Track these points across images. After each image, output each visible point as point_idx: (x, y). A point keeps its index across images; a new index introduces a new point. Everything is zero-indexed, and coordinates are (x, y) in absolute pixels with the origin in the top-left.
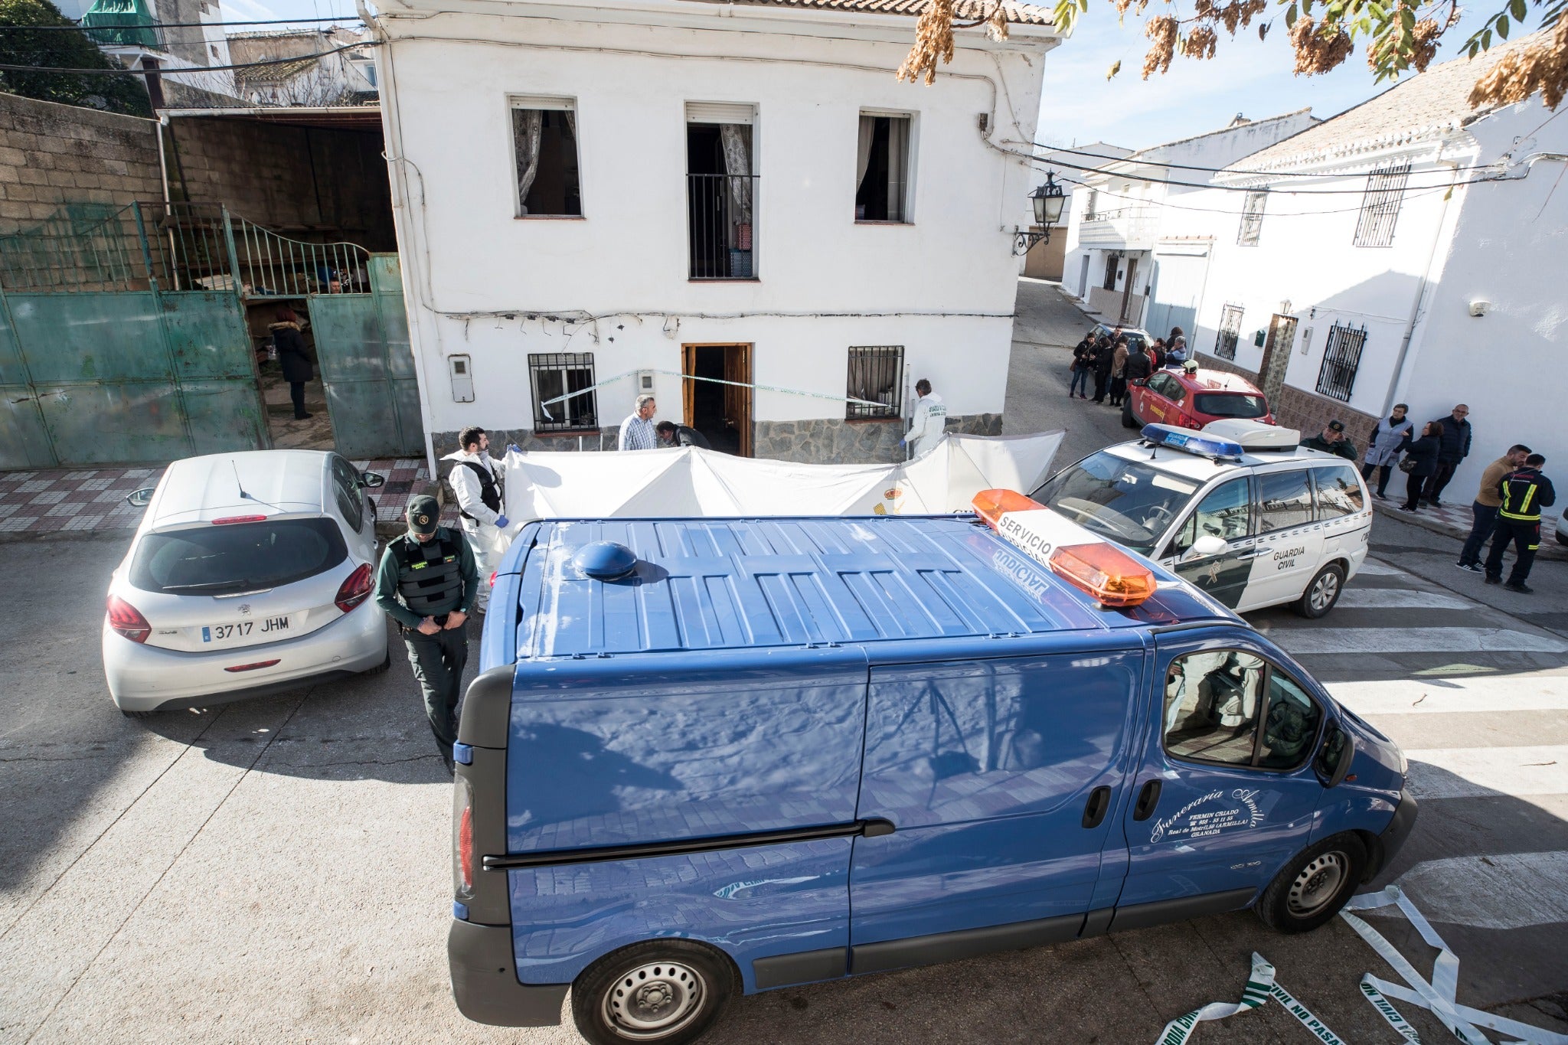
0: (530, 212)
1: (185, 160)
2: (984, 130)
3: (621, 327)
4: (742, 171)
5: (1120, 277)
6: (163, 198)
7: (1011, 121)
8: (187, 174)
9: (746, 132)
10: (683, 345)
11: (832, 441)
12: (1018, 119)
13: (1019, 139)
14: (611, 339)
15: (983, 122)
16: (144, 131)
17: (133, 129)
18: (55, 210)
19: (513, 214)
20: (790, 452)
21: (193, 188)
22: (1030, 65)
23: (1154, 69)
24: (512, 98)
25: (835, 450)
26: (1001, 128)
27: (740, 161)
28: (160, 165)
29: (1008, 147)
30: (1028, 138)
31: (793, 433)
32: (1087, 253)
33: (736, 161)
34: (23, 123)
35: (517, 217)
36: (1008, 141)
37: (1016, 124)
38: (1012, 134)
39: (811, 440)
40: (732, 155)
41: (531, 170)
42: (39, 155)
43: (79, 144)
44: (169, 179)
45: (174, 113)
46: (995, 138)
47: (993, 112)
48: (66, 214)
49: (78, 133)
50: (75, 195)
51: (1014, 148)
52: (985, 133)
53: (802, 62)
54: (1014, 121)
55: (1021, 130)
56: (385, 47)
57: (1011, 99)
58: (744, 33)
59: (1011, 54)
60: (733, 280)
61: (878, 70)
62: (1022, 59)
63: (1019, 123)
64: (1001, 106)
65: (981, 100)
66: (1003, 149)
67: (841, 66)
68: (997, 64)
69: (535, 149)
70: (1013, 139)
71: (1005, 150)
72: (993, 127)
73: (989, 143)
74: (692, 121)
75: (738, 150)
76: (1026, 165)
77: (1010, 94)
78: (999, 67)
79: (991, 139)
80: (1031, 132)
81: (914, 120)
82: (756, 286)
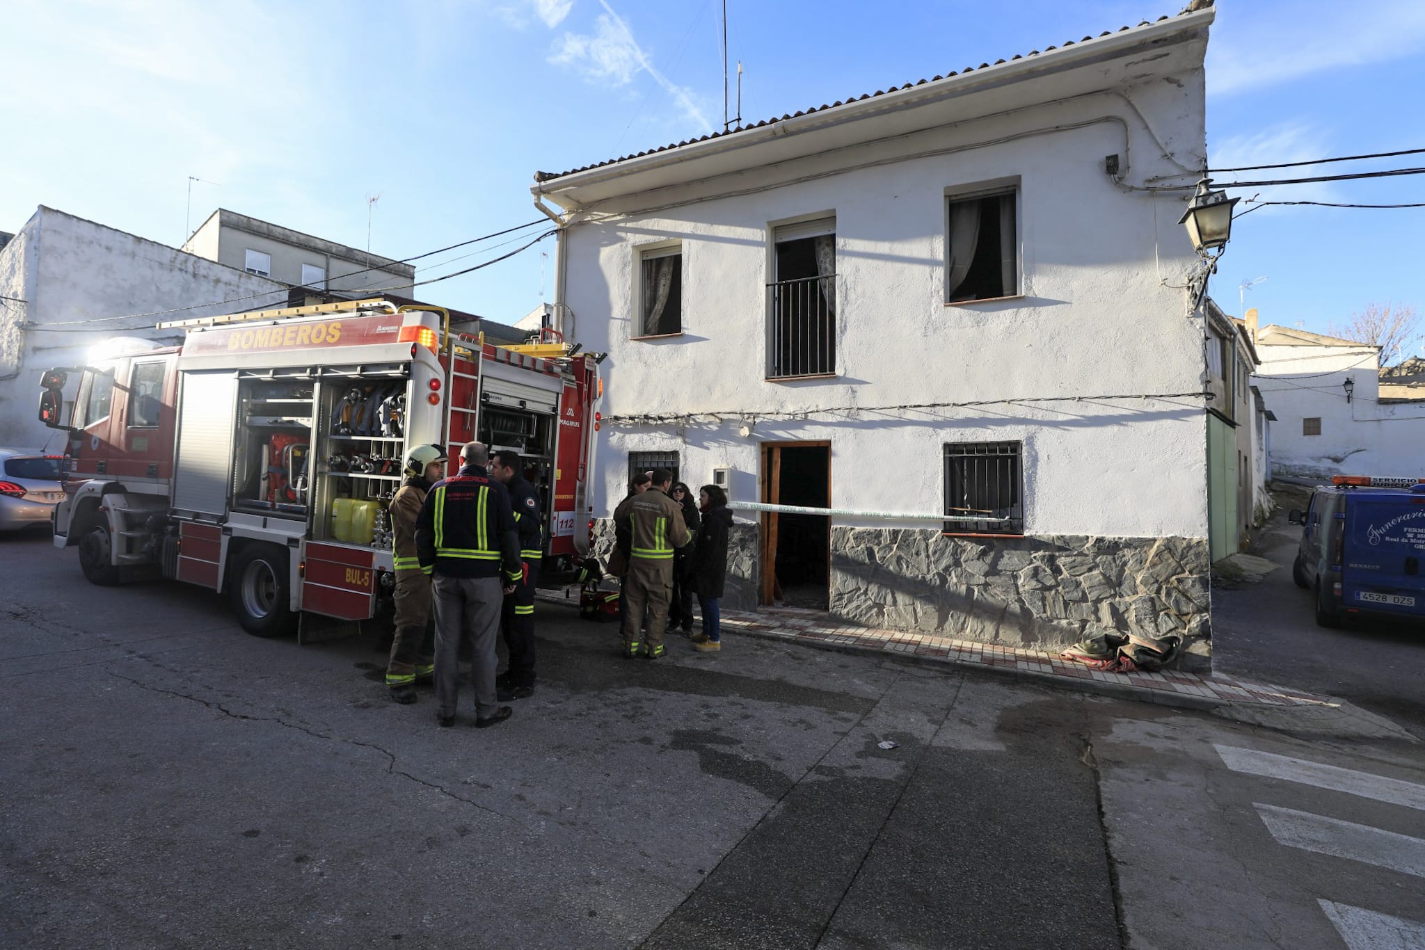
7: (1159, 154)
9: (830, 242)
10: (764, 444)
11: (926, 557)
12: (1168, 151)
13: (1175, 172)
15: (1112, 166)
19: (630, 337)
22: (1180, 86)
24: (643, 252)
25: (932, 569)
26: (1143, 164)
29: (1157, 185)
30: (1197, 167)
31: (878, 543)
35: (636, 340)
36: (1157, 179)
37: (1168, 157)
38: (1164, 168)
39: (899, 553)
40: (823, 266)
41: (659, 306)
46: (1136, 178)
47: (1127, 150)
51: (1167, 183)
52: (1116, 176)
53: (877, 164)
54: (1163, 154)
55: (1177, 162)
56: (564, 232)
57: (1154, 132)
58: (820, 154)
59: (1147, 83)
60: (809, 375)
61: (963, 148)
62: (1166, 83)
63: (1172, 154)
64: (1139, 140)
65: (1104, 143)
66: (1148, 189)
67: (920, 156)
68: (1126, 99)
69: (663, 291)
70: (1166, 174)
71: (1153, 189)
72: (1128, 168)
73: (1125, 186)
74: (780, 241)
75: (828, 261)
77: (1151, 125)
78: (1129, 102)
79: (1128, 181)
80: (1197, 160)
81: (1020, 190)
82: (832, 381)
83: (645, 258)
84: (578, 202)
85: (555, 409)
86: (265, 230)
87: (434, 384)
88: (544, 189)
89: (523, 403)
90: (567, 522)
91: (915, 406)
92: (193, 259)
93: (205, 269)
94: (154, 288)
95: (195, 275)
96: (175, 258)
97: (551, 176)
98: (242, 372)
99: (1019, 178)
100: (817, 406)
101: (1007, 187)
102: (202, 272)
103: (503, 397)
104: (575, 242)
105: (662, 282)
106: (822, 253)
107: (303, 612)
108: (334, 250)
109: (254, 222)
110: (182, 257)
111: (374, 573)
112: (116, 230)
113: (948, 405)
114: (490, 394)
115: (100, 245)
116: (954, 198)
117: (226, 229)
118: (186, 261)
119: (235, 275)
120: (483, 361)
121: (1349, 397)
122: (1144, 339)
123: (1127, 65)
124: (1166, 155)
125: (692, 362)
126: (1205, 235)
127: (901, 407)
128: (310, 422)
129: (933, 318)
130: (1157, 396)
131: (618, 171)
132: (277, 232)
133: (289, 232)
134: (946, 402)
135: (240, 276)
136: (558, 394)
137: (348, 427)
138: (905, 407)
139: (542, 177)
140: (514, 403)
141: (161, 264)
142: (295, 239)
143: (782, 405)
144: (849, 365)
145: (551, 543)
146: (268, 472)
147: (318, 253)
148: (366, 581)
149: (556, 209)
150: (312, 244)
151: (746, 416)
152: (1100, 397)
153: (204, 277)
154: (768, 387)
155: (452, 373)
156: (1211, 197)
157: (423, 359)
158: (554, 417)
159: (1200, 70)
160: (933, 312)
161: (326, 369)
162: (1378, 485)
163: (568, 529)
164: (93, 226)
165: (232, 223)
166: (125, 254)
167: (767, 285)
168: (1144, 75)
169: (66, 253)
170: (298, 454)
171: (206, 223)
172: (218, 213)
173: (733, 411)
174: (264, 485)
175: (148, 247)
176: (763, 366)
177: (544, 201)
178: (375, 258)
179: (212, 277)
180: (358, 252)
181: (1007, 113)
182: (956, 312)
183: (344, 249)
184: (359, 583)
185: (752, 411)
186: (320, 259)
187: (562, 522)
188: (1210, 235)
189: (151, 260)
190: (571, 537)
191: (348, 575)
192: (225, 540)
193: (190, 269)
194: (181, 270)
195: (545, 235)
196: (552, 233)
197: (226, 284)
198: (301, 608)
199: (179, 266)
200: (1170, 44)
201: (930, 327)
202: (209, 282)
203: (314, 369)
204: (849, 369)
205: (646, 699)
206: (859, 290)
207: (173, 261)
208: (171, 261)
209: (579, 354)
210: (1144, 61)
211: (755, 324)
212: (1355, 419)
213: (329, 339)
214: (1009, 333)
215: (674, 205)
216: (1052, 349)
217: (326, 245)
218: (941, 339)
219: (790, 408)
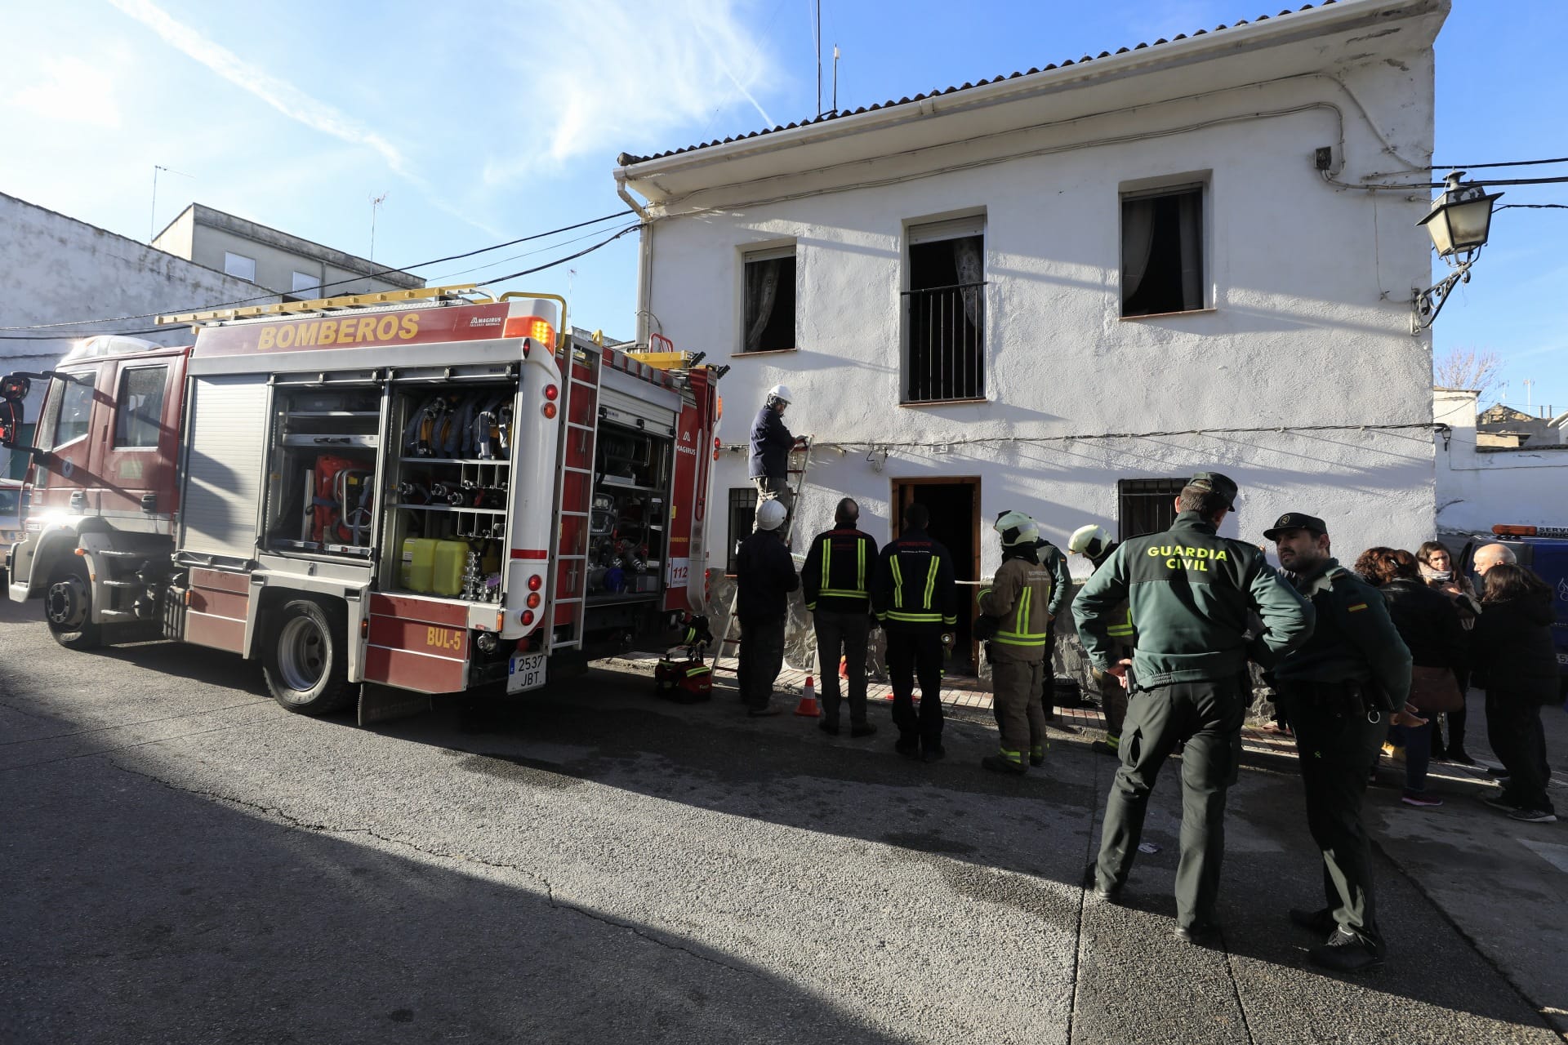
0: (750, 350)
2: (1326, 169)
7: (1378, 147)
9: (977, 243)
10: (895, 481)
12: (1390, 143)
13: (1398, 168)
15: (1323, 160)
19: (731, 352)
22: (1404, 69)
24: (745, 254)
26: (1360, 159)
29: (1379, 183)
30: (1418, 163)
36: (1377, 175)
37: (1390, 151)
38: (1384, 164)
40: (966, 273)
41: (763, 319)
46: (1350, 175)
47: (1341, 142)
51: (1389, 181)
52: (1328, 172)
53: (1038, 153)
54: (1385, 147)
55: (1402, 157)
56: (649, 228)
57: (1373, 122)
58: (968, 141)
59: (1364, 65)
60: (954, 401)
61: (1143, 137)
62: (1387, 66)
63: (1395, 148)
64: (1355, 132)
65: (1315, 134)
66: (1367, 186)
67: (1090, 144)
68: (1339, 83)
69: (767, 299)
70: (1386, 171)
71: (1371, 187)
72: (1343, 162)
73: (1339, 184)
74: (915, 243)
75: (972, 267)
76: (1419, 200)
77: (1369, 115)
78: (1343, 86)
79: (1343, 178)
80: (1422, 154)
81: (1208, 188)
82: (982, 408)
83: (749, 261)
84: (668, 192)
85: (672, 432)
86: (249, 231)
87: (550, 391)
88: (631, 174)
89: (640, 422)
90: (681, 570)
91: (1085, 437)
92: (167, 258)
93: (182, 270)
94: (118, 291)
95: (169, 278)
96: (146, 256)
97: (637, 160)
98: (279, 377)
99: (1209, 174)
100: (964, 436)
101: (1192, 184)
102: (178, 274)
103: (620, 414)
104: (663, 240)
105: (767, 290)
106: (965, 258)
107: (365, 683)
108: (331, 257)
109: (236, 221)
110: (153, 255)
111: (468, 634)
112: (72, 219)
113: (1125, 436)
114: (608, 409)
115: (52, 237)
116: (1127, 196)
117: (200, 228)
118: (158, 260)
119: (218, 279)
120: (603, 367)
121: (1446, 444)
122: (1361, 360)
123: (1348, 42)
124: (1388, 149)
125: (809, 384)
126: (1457, 236)
127: (1067, 438)
128: (375, 441)
129: (1106, 334)
130: (1378, 427)
131: (724, 153)
132: (263, 233)
133: (277, 234)
134: (1123, 433)
135: (224, 281)
136: (675, 413)
137: (428, 448)
138: (1073, 437)
139: (628, 159)
140: (630, 421)
141: (127, 262)
142: (284, 243)
143: (920, 434)
144: (1003, 387)
145: (665, 595)
146: (313, 505)
147: (311, 260)
148: (456, 643)
149: (641, 199)
150: (305, 249)
151: (876, 448)
152: (1310, 428)
153: (181, 280)
154: (901, 413)
155: (570, 379)
156: (1466, 193)
157: (538, 360)
158: (671, 442)
159: (1427, 51)
160: (1106, 327)
161: (398, 372)
162: (1545, 535)
163: (682, 579)
164: (43, 213)
165: (207, 221)
166: (84, 249)
167: (902, 294)
168: (1364, 55)
169: (9, 243)
170: (354, 481)
171: (176, 220)
172: (192, 208)
173: (859, 441)
174: (307, 520)
175: (113, 242)
176: (897, 388)
177: (629, 189)
179: (190, 281)
180: (359, 260)
181: (1196, 97)
182: (1134, 327)
183: (343, 256)
184: (447, 645)
185: (883, 441)
186: (315, 267)
187: (676, 570)
188: (1463, 237)
189: (116, 257)
190: (685, 588)
191: (429, 636)
192: (254, 591)
193: (164, 270)
194: (152, 270)
195: (626, 231)
196: (635, 228)
197: (207, 289)
198: (363, 679)
199: (150, 266)
200: (1404, 17)
201: (1103, 346)
202: (186, 286)
203: (382, 373)
204: (1004, 392)
205: (824, 791)
206: (1015, 300)
207: (142, 260)
208: (140, 260)
209: (701, 366)
210: (1370, 36)
211: (887, 339)
212: (1453, 467)
213: (403, 335)
214: (1198, 353)
215: (787, 198)
216: (1250, 372)
217: (321, 251)
218: (1115, 360)
219: (931, 438)
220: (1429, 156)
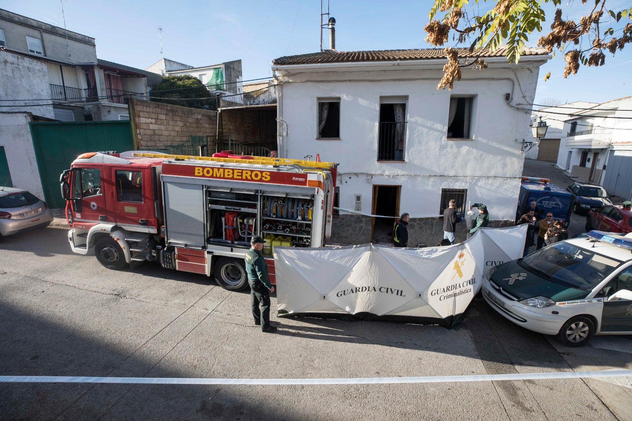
0: (322, 137)
1: (224, 123)
2: (508, 100)
3: (350, 178)
4: (401, 120)
5: (589, 161)
6: (216, 134)
7: (521, 95)
8: (224, 127)
9: (403, 106)
10: (373, 185)
11: (433, 226)
12: (525, 95)
13: (525, 103)
14: (346, 182)
15: (508, 97)
16: (214, 115)
17: (211, 114)
18: (188, 138)
19: (316, 138)
20: (414, 230)
21: (225, 131)
22: (532, 72)
23: (569, 73)
24: (319, 99)
25: (434, 231)
26: (517, 99)
27: (401, 116)
28: (217, 124)
29: (520, 107)
30: (530, 102)
31: (416, 222)
32: (571, 150)
33: (399, 117)
34: (184, 114)
35: (317, 139)
36: (519, 104)
37: (524, 97)
38: (522, 101)
39: (423, 225)
40: (398, 115)
41: (323, 123)
42: (187, 123)
43: (197, 119)
44: (219, 128)
45: (223, 109)
46: (514, 103)
47: (513, 93)
48: (190, 139)
49: (197, 116)
50: (194, 134)
51: (523, 107)
55: (527, 99)
56: (280, 85)
57: (521, 87)
59: (522, 69)
60: (395, 161)
62: (528, 70)
63: (525, 96)
64: (516, 89)
65: (506, 88)
66: (517, 107)
69: (325, 116)
70: (522, 103)
72: (512, 99)
73: (510, 105)
74: (382, 103)
75: (400, 113)
76: (529, 113)
77: (521, 85)
78: (516, 74)
79: (511, 104)
80: (532, 100)
81: (475, 98)
82: (404, 164)
83: (320, 102)
88: (279, 69)
91: (434, 176)
99: (477, 95)
100: (397, 173)
101: (471, 96)
104: (286, 91)
105: (326, 112)
106: (398, 109)
108: (44, 27)
116: (452, 97)
128: (255, 211)
129: (443, 143)
133: (12, 14)
134: (445, 175)
137: (276, 215)
138: (431, 176)
142: (17, 19)
143: (384, 171)
144: (411, 158)
147: (34, 29)
150: (29, 23)
151: (368, 175)
154: (378, 164)
159: (538, 68)
160: (443, 141)
167: (379, 123)
168: (523, 67)
170: (241, 221)
176: (376, 156)
178: (70, 33)
180: (59, 29)
182: (451, 142)
183: (50, 26)
185: (372, 173)
186: (36, 33)
192: (209, 256)
200: (536, 62)
201: (443, 148)
203: (257, 191)
210: (526, 64)
211: (373, 138)
214: (468, 153)
215: (337, 81)
216: (481, 159)
217: (38, 24)
218: (445, 152)
219: (387, 173)
220: (533, 100)
